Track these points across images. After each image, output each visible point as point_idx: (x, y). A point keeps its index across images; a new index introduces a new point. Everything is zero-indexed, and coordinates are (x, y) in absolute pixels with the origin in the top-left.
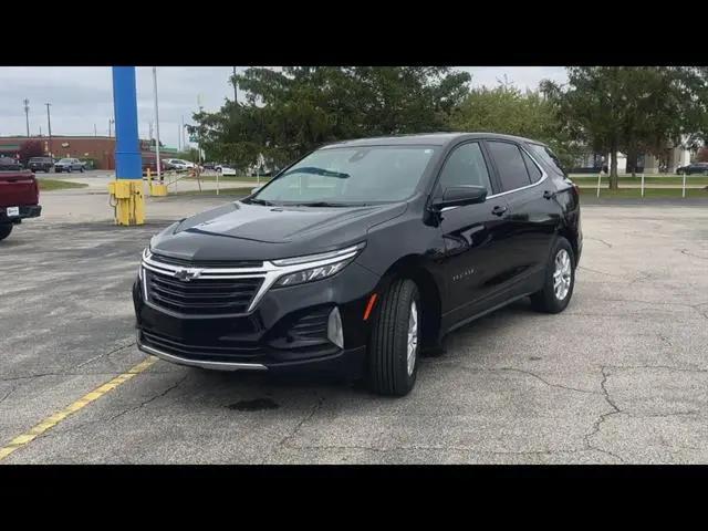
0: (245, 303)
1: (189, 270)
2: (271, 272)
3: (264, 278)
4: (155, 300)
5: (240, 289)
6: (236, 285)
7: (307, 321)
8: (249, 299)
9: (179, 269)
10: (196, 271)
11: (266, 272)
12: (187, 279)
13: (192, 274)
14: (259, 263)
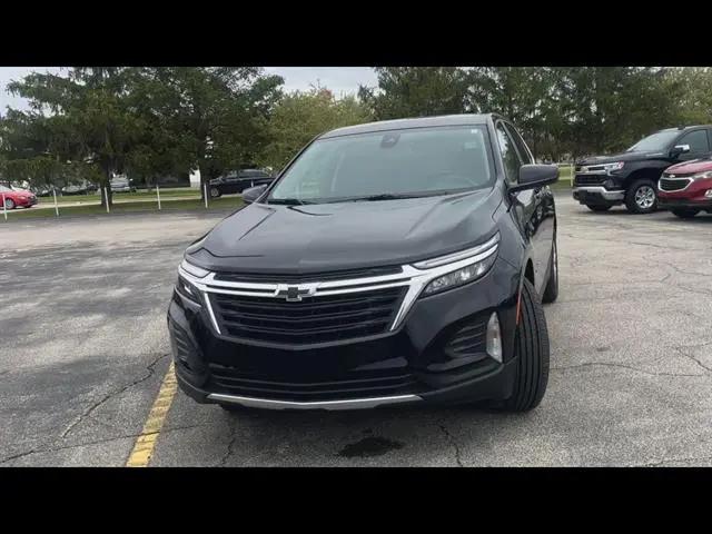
0: (384, 320)
1: (301, 287)
2: (416, 279)
3: (407, 287)
4: (231, 331)
5: (374, 304)
6: (370, 299)
7: (465, 334)
8: (390, 314)
9: (284, 287)
10: (311, 288)
11: (409, 279)
12: (300, 298)
13: (306, 291)
14: (396, 268)
